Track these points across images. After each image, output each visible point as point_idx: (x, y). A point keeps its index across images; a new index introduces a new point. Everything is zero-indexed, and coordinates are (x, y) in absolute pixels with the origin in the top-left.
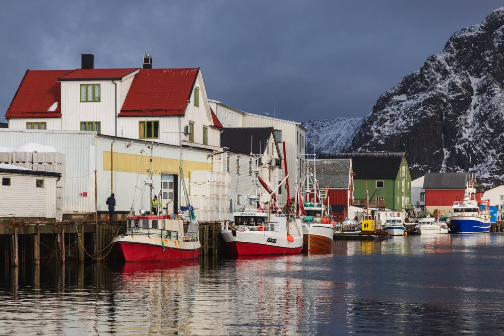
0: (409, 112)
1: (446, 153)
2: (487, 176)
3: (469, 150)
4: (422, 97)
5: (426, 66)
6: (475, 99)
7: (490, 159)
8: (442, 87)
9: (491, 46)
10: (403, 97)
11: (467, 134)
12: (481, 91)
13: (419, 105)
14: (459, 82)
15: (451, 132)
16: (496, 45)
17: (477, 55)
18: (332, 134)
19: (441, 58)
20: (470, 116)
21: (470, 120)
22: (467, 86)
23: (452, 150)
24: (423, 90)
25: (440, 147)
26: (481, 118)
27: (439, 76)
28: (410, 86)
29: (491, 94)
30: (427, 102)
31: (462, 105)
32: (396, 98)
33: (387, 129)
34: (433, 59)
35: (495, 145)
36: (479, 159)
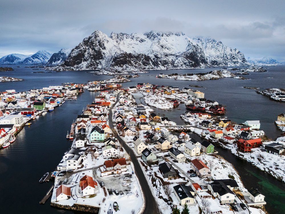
0: (77, 52)
1: (83, 59)
2: (89, 63)
3: (86, 58)
4: (79, 50)
5: (79, 45)
6: (87, 50)
7: (90, 60)
8: (82, 48)
9: (89, 42)
10: (76, 49)
11: (86, 56)
12: (88, 49)
13: (78, 51)
14: (84, 48)
15: (84, 56)
16: (90, 42)
17: (87, 43)
18: (67, 51)
19: (81, 44)
20: (86, 53)
21: (86, 54)
22: (86, 48)
23: (84, 58)
24: (79, 49)
25: (82, 58)
26: (88, 53)
27: (81, 46)
28: (77, 48)
29: (89, 50)
30: (80, 51)
31: (85, 51)
32: (75, 50)
33: (74, 55)
34: (80, 44)
35: (90, 58)
36: (88, 60)
